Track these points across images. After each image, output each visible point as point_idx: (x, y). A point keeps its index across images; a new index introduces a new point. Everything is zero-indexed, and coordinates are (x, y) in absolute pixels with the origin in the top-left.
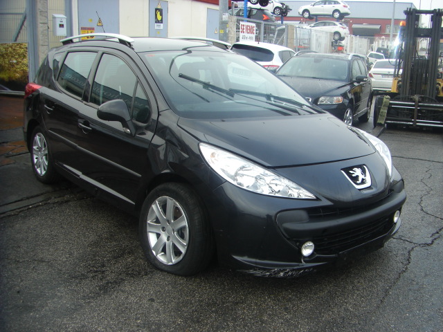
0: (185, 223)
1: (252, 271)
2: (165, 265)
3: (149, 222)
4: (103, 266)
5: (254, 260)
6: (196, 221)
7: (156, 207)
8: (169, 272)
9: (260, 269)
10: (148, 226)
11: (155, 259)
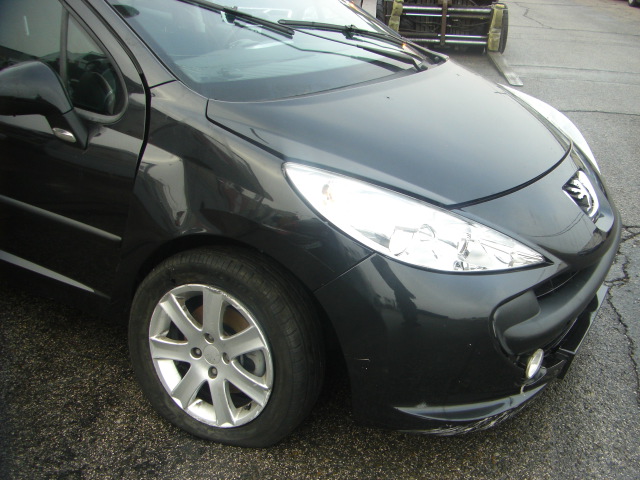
0: (260, 343)
1: (435, 431)
2: (212, 428)
3: (153, 338)
4: (70, 455)
5: (439, 409)
6: (291, 338)
7: (170, 307)
8: (225, 444)
9: (455, 424)
10: (152, 346)
11: (183, 415)
